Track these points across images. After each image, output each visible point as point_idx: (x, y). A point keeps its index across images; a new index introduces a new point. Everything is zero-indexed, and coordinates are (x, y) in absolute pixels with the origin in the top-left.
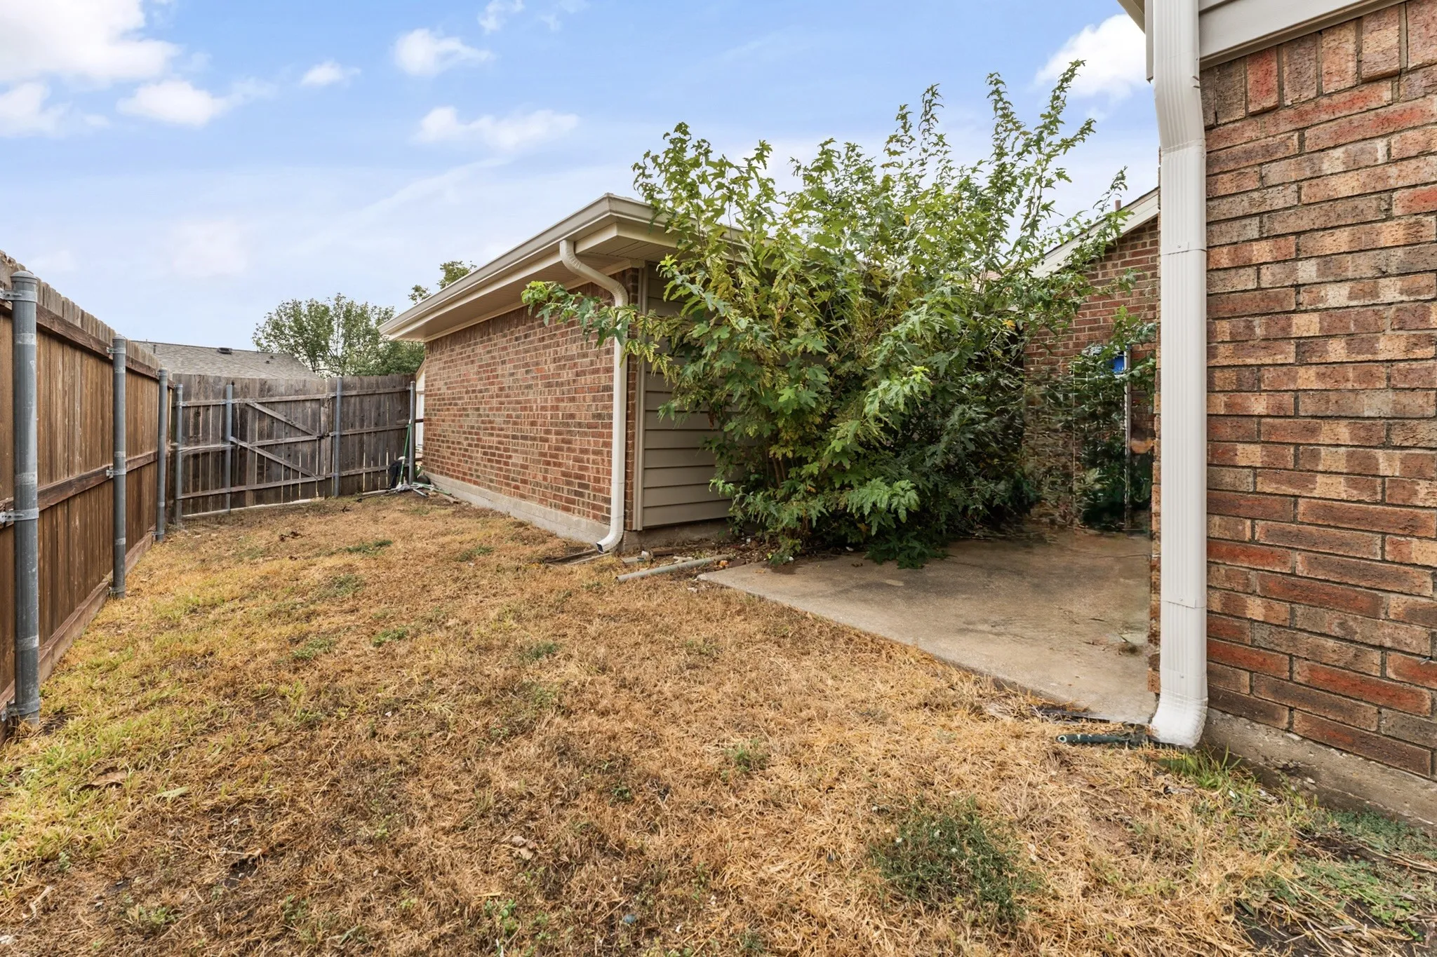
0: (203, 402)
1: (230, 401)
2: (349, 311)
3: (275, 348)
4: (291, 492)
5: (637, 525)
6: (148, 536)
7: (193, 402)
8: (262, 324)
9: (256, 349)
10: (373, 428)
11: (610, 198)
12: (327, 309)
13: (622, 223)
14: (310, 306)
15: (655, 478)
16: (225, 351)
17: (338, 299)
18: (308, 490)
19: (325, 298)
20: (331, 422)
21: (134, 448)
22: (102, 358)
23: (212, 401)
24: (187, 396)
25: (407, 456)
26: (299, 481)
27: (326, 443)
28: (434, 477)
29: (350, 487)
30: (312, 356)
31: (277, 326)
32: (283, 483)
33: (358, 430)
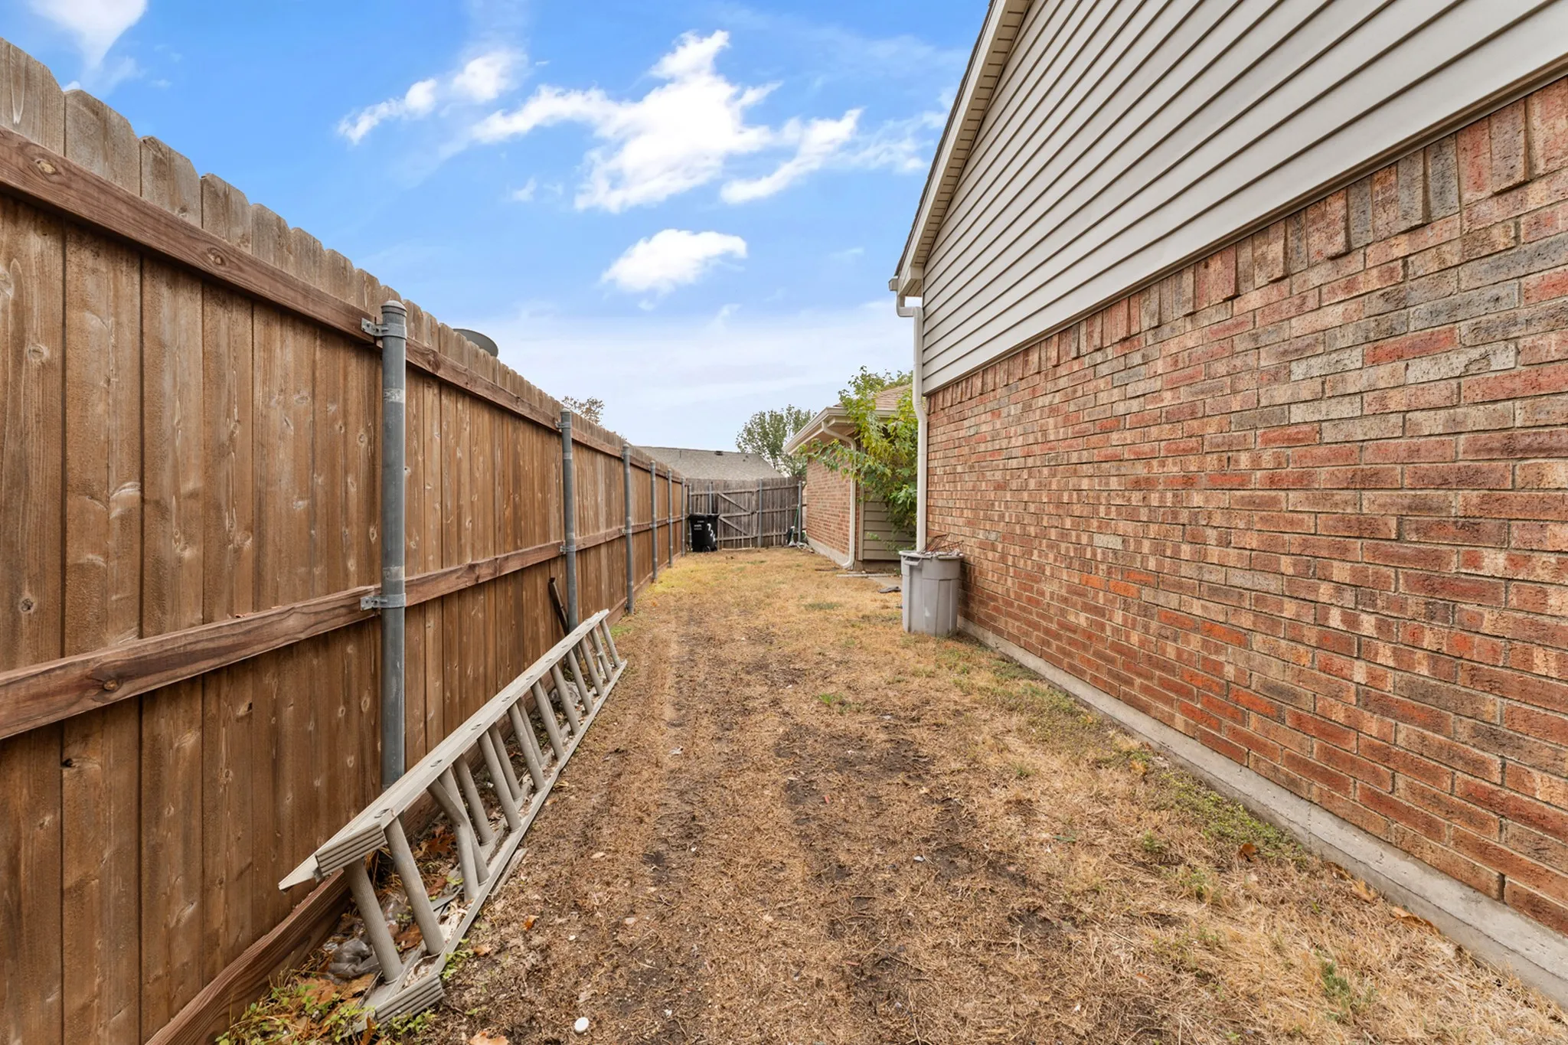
0: (700, 493)
1: (711, 492)
2: (797, 418)
3: (749, 450)
4: (738, 544)
5: (860, 558)
6: (679, 554)
7: (695, 492)
8: (741, 431)
9: (739, 451)
10: (779, 509)
11: (827, 409)
12: (782, 417)
13: (837, 417)
14: (771, 416)
15: (869, 535)
16: (719, 453)
17: (789, 409)
18: (746, 542)
19: (780, 409)
20: (757, 505)
21: (674, 514)
22: (665, 478)
23: (703, 492)
24: (693, 490)
25: (797, 527)
26: (743, 537)
27: (755, 515)
28: (810, 540)
29: (767, 543)
30: (773, 454)
31: (749, 432)
32: (734, 538)
33: (771, 510)
